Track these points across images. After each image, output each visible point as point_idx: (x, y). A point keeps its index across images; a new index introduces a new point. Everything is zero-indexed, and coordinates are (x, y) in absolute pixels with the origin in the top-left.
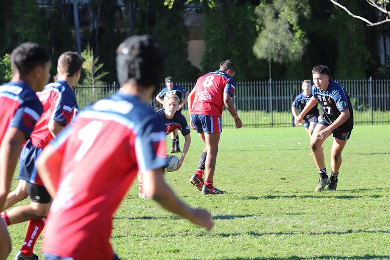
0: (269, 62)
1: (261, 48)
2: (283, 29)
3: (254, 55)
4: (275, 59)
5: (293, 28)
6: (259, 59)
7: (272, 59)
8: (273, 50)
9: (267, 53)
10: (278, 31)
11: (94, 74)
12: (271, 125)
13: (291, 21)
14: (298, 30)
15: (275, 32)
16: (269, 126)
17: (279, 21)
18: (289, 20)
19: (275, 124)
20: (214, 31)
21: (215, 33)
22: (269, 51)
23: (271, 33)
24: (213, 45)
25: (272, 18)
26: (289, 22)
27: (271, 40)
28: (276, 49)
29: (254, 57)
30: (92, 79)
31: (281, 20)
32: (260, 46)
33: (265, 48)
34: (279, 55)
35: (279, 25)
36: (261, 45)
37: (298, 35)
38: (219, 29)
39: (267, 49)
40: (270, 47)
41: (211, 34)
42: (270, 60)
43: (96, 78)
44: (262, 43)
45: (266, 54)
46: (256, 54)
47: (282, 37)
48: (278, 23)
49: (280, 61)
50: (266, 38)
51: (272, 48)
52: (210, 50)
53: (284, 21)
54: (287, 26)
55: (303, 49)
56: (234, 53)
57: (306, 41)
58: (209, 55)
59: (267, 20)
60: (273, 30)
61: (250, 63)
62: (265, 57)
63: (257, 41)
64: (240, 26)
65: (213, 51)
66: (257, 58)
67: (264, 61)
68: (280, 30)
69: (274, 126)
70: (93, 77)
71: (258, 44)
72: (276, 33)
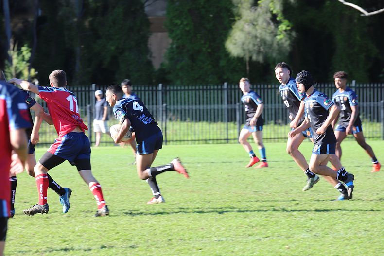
0: (246, 62)
1: (235, 44)
2: (263, 20)
3: (227, 52)
4: (254, 58)
5: (278, 19)
6: (234, 57)
7: (251, 58)
8: (251, 46)
9: (244, 50)
10: (257, 21)
13: (274, 9)
14: (283, 21)
15: (253, 23)
17: (259, 9)
18: (272, 9)
19: (231, 139)
20: (179, 22)
21: (180, 25)
22: (246, 47)
23: (248, 25)
24: (178, 40)
25: (250, 6)
26: (272, 11)
27: (249, 33)
28: (254, 45)
29: (227, 54)
31: (261, 7)
32: (234, 41)
33: (241, 43)
34: (259, 52)
35: (258, 15)
36: (236, 40)
37: (283, 27)
38: (185, 19)
39: (243, 44)
40: (247, 42)
41: (176, 25)
42: (247, 59)
44: (236, 38)
45: (242, 51)
46: (229, 51)
47: (263, 29)
48: (257, 13)
49: (261, 59)
50: (242, 30)
51: (249, 43)
52: (174, 46)
53: (265, 10)
54: (269, 15)
55: (290, 45)
56: (204, 49)
57: (294, 34)
58: (173, 52)
59: (244, 8)
60: (250, 20)
61: (222, 63)
62: (242, 55)
63: (231, 35)
64: (211, 15)
65: (178, 47)
66: (231, 56)
67: (240, 60)
68: (260, 21)
71: (232, 38)
72: (253, 25)
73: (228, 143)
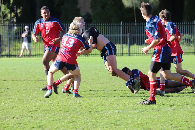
7: (137, 8)
8: (136, 1)
11: (3, 16)
12: (122, 55)
16: (120, 55)
19: (124, 54)
22: (133, 2)
30: (2, 20)
42: (135, 9)
43: (5, 19)
45: (132, 4)
56: (109, 2)
69: (123, 55)
70: (2, 18)
73: (122, 56)
